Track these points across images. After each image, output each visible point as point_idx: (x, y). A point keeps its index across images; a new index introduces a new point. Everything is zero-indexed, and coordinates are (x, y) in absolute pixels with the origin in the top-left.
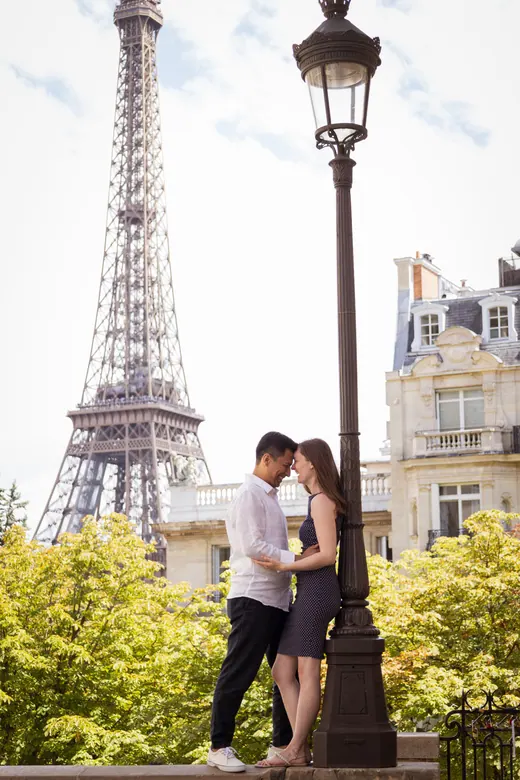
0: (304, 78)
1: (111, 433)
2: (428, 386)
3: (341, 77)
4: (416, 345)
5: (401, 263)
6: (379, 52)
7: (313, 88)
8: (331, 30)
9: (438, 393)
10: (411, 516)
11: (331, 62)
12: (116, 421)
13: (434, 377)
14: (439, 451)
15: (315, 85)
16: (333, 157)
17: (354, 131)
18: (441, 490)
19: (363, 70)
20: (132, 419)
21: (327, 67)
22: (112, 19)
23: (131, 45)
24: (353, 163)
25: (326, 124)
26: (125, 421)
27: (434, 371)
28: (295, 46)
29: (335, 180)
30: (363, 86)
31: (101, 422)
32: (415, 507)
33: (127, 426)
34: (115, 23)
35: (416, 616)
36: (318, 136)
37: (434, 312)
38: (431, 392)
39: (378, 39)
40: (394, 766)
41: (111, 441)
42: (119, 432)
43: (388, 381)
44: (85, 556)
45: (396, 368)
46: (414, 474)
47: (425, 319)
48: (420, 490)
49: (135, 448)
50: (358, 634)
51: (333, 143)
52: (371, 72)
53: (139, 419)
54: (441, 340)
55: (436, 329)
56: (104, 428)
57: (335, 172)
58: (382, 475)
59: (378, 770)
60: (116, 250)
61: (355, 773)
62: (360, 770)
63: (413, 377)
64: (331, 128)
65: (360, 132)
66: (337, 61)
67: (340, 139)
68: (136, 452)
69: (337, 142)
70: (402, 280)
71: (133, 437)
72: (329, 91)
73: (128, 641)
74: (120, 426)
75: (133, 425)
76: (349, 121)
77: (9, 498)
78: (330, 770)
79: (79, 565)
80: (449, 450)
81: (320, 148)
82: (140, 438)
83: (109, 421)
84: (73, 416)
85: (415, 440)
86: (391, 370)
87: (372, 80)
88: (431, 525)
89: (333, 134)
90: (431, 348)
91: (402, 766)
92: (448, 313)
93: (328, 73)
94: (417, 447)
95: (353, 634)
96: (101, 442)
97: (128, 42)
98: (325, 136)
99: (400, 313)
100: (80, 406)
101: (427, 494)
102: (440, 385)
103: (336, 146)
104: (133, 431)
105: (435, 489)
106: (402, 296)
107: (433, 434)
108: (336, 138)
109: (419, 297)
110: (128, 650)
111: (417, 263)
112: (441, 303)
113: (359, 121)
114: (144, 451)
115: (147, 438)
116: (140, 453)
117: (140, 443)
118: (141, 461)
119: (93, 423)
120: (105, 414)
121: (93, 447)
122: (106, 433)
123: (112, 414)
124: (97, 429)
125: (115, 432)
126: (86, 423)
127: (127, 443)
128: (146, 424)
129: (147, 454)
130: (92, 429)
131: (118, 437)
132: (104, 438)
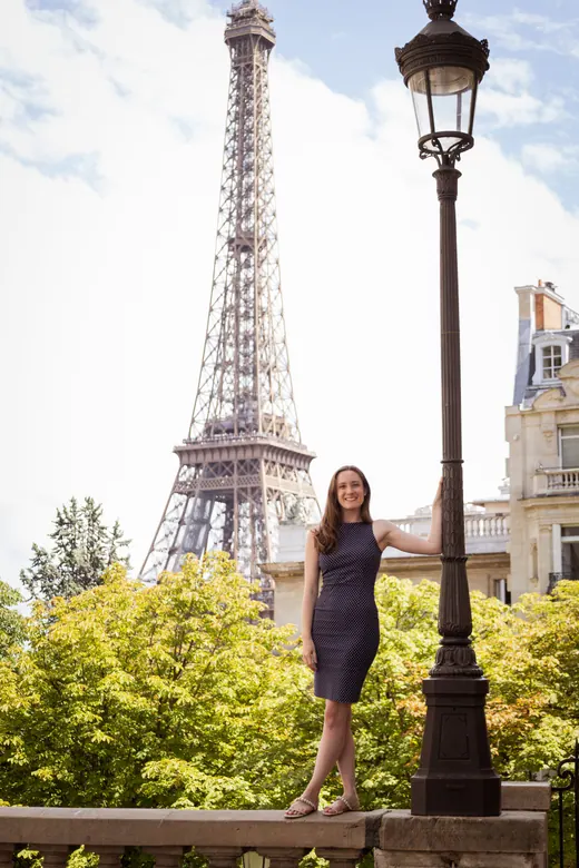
0: (406, 85)
1: (219, 470)
2: (549, 421)
3: (446, 83)
4: (538, 378)
5: (522, 292)
6: (487, 56)
7: (417, 95)
8: (437, 33)
9: (561, 428)
10: (531, 558)
11: (436, 66)
12: (225, 457)
13: (557, 412)
14: (561, 490)
15: (419, 91)
16: (438, 168)
17: (459, 140)
18: (564, 531)
19: (470, 74)
20: (241, 455)
21: (431, 71)
23: (242, 65)
24: (458, 174)
25: (429, 132)
26: (233, 457)
27: (555, 405)
28: (397, 49)
29: (439, 191)
30: (470, 92)
31: (209, 458)
32: (535, 548)
33: (235, 463)
35: (532, 662)
36: (421, 145)
37: (556, 343)
38: (553, 427)
39: (485, 42)
40: (498, 815)
41: (219, 478)
42: (227, 469)
43: (508, 416)
44: (186, 595)
45: (517, 402)
46: (534, 514)
47: (547, 351)
48: (541, 531)
49: (244, 486)
50: (459, 674)
51: (438, 153)
52: (478, 77)
53: (249, 455)
54: (563, 373)
55: (558, 362)
56: (212, 464)
57: (439, 184)
58: (500, 515)
59: (480, 819)
60: (225, 278)
61: (455, 821)
62: (461, 818)
63: (534, 412)
64: (435, 137)
65: (466, 141)
66: (441, 65)
67: (445, 149)
68: (245, 490)
69: (441, 152)
70: (523, 309)
71: (242, 474)
72: (433, 97)
73: (231, 684)
74: (228, 463)
75: (242, 462)
76: (454, 129)
77: (112, 536)
78: (429, 818)
79: (180, 605)
80: (571, 489)
81: (423, 157)
82: (249, 475)
83: (217, 457)
84: (180, 452)
85: (535, 478)
86: (510, 403)
87: (479, 86)
88: (552, 567)
89: (437, 143)
90: (553, 381)
91: (507, 816)
92: (571, 345)
93: (432, 78)
94: (538, 486)
95: (454, 674)
96: (209, 479)
97: (240, 62)
98: (429, 145)
99: (522, 345)
100: (188, 442)
101: (547, 535)
102: (563, 420)
103: (440, 156)
104: (242, 468)
105: (557, 530)
106: (524, 325)
107: (554, 471)
108: (440, 147)
109: (540, 327)
110: (232, 694)
111: (540, 292)
112: (564, 334)
113: (465, 130)
114: (253, 489)
115: (256, 476)
116: (249, 491)
117: (249, 481)
118: (250, 499)
119: (200, 459)
120: (213, 450)
121: (200, 484)
122: (214, 469)
123: (220, 449)
124: (205, 466)
125: (223, 469)
126: (193, 460)
127: (235, 481)
128: (255, 460)
129: (257, 492)
130: (199, 465)
131: (227, 474)
132: (211, 475)
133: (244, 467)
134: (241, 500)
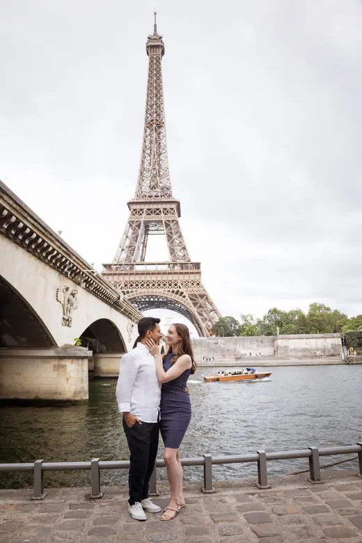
1: (153, 212)
22: (145, 46)
23: (155, 56)
31: (147, 207)
33: (162, 210)
34: (148, 47)
41: (152, 215)
42: (158, 212)
49: (168, 219)
56: (149, 210)
68: (169, 221)
71: (166, 214)
74: (158, 209)
75: (165, 209)
82: (169, 215)
84: (129, 204)
96: (148, 216)
100: (133, 199)
114: (173, 221)
115: (174, 215)
116: (171, 222)
117: (170, 217)
118: (172, 225)
119: (142, 206)
120: (150, 203)
121: (144, 218)
122: (150, 212)
123: (155, 203)
124: (145, 210)
125: (155, 212)
126: (138, 207)
127: (163, 217)
128: (172, 209)
129: (175, 222)
130: (141, 210)
131: (158, 214)
132: (149, 214)
133: (166, 211)
134: (167, 225)
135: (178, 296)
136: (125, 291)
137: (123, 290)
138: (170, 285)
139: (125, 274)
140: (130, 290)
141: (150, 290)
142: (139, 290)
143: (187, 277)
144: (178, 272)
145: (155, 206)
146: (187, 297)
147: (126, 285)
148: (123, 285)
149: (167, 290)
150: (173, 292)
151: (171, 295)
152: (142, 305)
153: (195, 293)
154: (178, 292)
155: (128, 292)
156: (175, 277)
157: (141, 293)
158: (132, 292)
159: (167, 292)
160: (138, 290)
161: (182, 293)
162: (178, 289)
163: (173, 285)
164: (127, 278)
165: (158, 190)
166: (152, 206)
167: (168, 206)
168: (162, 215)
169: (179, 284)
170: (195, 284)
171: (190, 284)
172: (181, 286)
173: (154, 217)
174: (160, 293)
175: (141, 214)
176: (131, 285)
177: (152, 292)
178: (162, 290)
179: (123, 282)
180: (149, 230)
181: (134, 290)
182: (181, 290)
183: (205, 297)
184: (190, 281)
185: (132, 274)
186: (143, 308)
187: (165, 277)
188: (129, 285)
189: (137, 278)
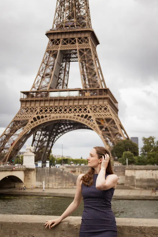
1: (69, 42)
26: (75, 36)
31: (63, 37)
33: (77, 39)
41: (69, 45)
42: (73, 41)
49: (82, 48)
56: (65, 39)
68: (83, 50)
71: (80, 43)
74: (73, 39)
75: (80, 38)
82: (83, 44)
84: (48, 34)
96: (64, 45)
100: (51, 30)
104: (80, 41)
114: (86, 49)
115: (87, 44)
116: (84, 50)
117: (84, 46)
118: (85, 53)
119: (59, 37)
120: (66, 33)
121: (60, 47)
122: (66, 41)
123: (70, 33)
124: (61, 40)
125: (70, 41)
126: (55, 37)
127: (77, 46)
128: (86, 38)
129: (88, 50)
130: (58, 40)
131: (73, 43)
132: (65, 44)
133: (81, 40)
134: (81, 53)
135: (86, 120)
136: (40, 116)
137: (38, 115)
138: (80, 110)
139: (41, 101)
140: (44, 115)
141: (62, 115)
142: (53, 115)
143: (96, 103)
144: (88, 97)
145: (71, 36)
146: (95, 122)
147: (41, 111)
148: (38, 110)
149: (77, 114)
150: (82, 116)
151: (80, 120)
152: (67, 126)
153: (103, 117)
154: (87, 116)
155: (42, 117)
156: (86, 103)
157: (53, 118)
158: (46, 116)
159: (76, 117)
160: (51, 115)
161: (90, 117)
162: (87, 114)
163: (83, 110)
164: (42, 105)
165: (74, 20)
166: (67, 36)
167: (83, 36)
168: (77, 44)
169: (88, 109)
170: (103, 109)
171: (98, 109)
172: (90, 111)
173: (68, 47)
174: (70, 117)
175: (58, 44)
176: (46, 111)
177: (64, 117)
178: (72, 115)
179: (39, 108)
180: (71, 58)
181: (48, 115)
182: (89, 115)
183: (111, 121)
184: (98, 106)
185: (47, 100)
186: (69, 129)
187: (76, 103)
188: (44, 111)
189: (52, 104)
